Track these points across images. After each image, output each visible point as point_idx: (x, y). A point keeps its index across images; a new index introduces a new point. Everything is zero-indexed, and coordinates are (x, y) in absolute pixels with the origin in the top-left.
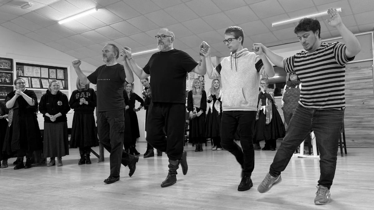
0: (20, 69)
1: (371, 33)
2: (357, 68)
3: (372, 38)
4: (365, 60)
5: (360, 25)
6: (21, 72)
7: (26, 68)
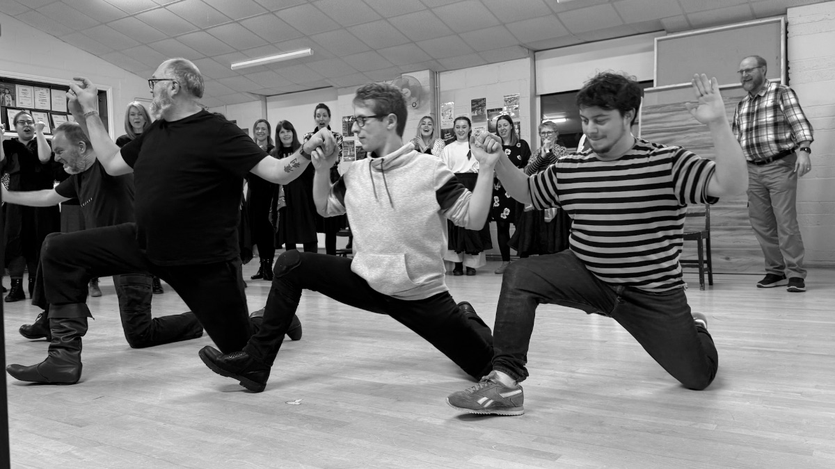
0: (7, 91)
1: (780, 22)
3: (780, 32)
5: (755, 2)
6: (10, 97)
7: (21, 91)
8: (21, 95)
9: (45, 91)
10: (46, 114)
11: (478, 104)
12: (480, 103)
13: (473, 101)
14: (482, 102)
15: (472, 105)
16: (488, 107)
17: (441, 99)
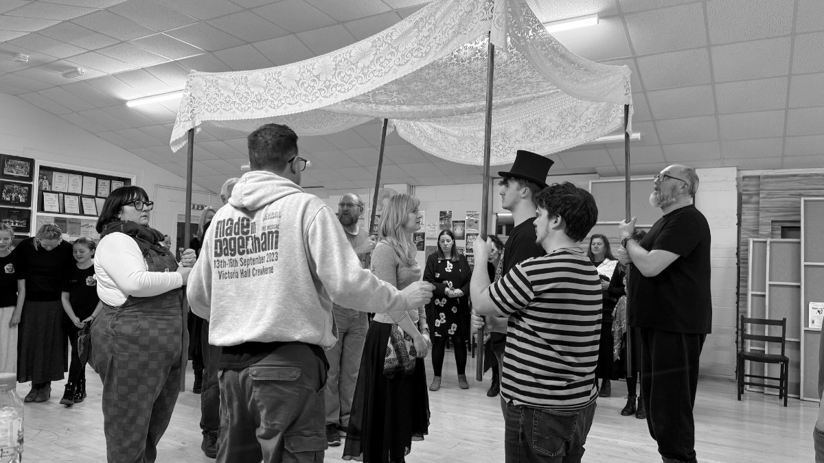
0: (45, 177)
6: (47, 182)
7: (57, 177)
8: (57, 180)
9: (78, 177)
10: (77, 197)
11: (444, 215)
12: (447, 215)
13: (441, 212)
14: (449, 214)
15: (441, 215)
16: (453, 218)
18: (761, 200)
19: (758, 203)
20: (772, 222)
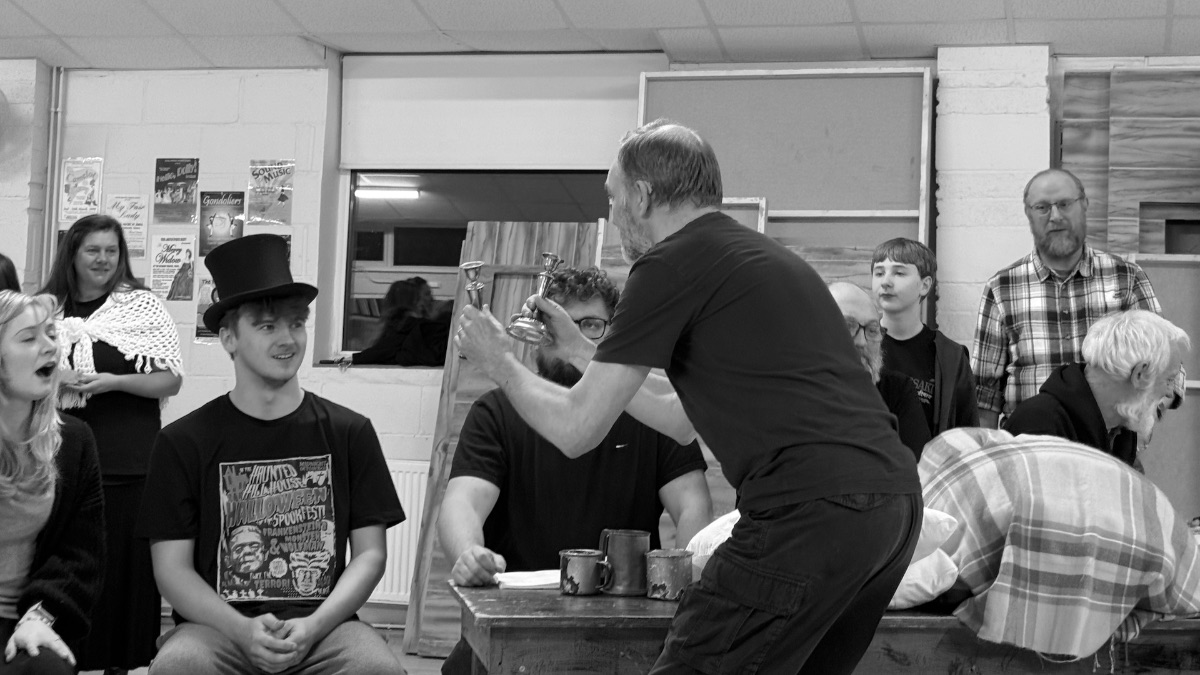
1: (921, 75)
2: (834, 252)
3: (922, 100)
4: (878, 213)
5: (867, 23)
12: (181, 172)
13: (161, 163)
14: (189, 168)
15: (159, 173)
17: (67, 146)
18: (1113, 144)
19: (1104, 151)
20: (1143, 205)
